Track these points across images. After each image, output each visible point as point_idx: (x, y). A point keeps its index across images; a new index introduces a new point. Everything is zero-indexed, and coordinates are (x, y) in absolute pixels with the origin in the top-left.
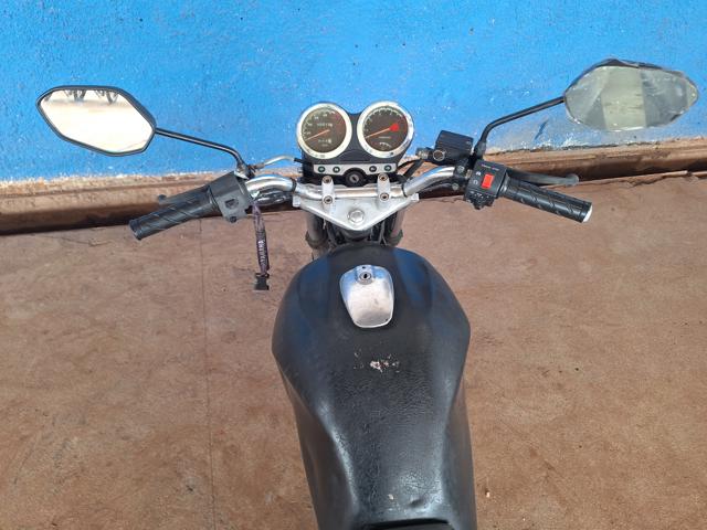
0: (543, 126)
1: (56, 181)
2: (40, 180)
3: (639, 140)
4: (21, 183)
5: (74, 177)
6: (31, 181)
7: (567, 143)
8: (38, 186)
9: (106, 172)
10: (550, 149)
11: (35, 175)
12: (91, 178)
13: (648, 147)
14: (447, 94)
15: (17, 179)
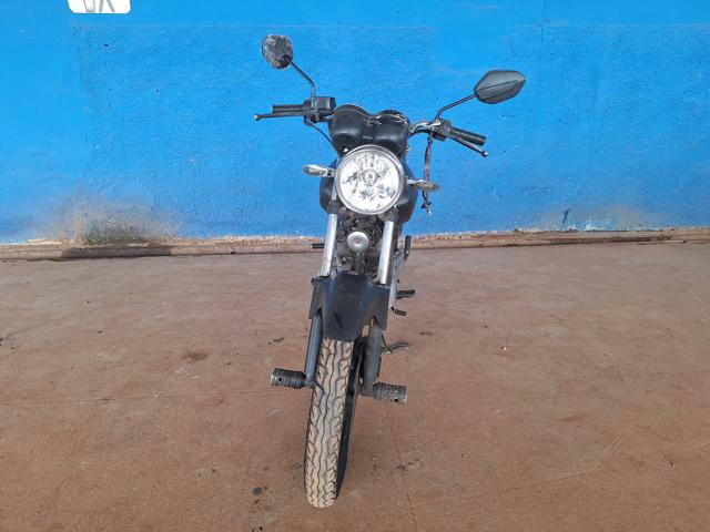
0: (566, 213)
1: (267, 238)
2: (260, 238)
3: (646, 228)
4: (248, 239)
5: (277, 236)
6: (253, 238)
7: (588, 228)
8: (256, 241)
9: (295, 234)
10: (576, 231)
11: (257, 234)
12: (286, 238)
13: (653, 234)
14: (495, 190)
15: (247, 235)
